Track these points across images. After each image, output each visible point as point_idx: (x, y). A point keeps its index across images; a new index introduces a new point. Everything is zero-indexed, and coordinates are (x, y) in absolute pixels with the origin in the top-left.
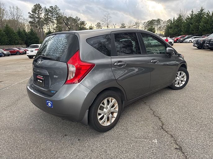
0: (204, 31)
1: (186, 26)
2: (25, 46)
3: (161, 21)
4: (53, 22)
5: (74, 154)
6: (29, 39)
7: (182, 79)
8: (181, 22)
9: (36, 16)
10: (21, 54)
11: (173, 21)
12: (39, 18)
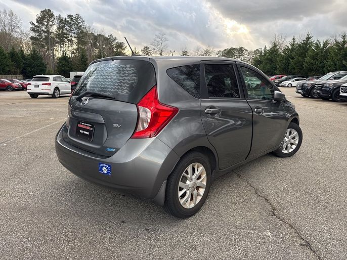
0: (311, 70)
1: (284, 62)
2: (21, 76)
3: (245, 51)
4: (71, 41)
5: (143, 251)
6: (29, 65)
7: (292, 141)
8: (276, 54)
9: (43, 28)
10: (14, 90)
11: (263, 52)
12: (48, 32)
